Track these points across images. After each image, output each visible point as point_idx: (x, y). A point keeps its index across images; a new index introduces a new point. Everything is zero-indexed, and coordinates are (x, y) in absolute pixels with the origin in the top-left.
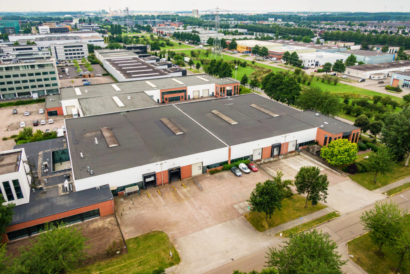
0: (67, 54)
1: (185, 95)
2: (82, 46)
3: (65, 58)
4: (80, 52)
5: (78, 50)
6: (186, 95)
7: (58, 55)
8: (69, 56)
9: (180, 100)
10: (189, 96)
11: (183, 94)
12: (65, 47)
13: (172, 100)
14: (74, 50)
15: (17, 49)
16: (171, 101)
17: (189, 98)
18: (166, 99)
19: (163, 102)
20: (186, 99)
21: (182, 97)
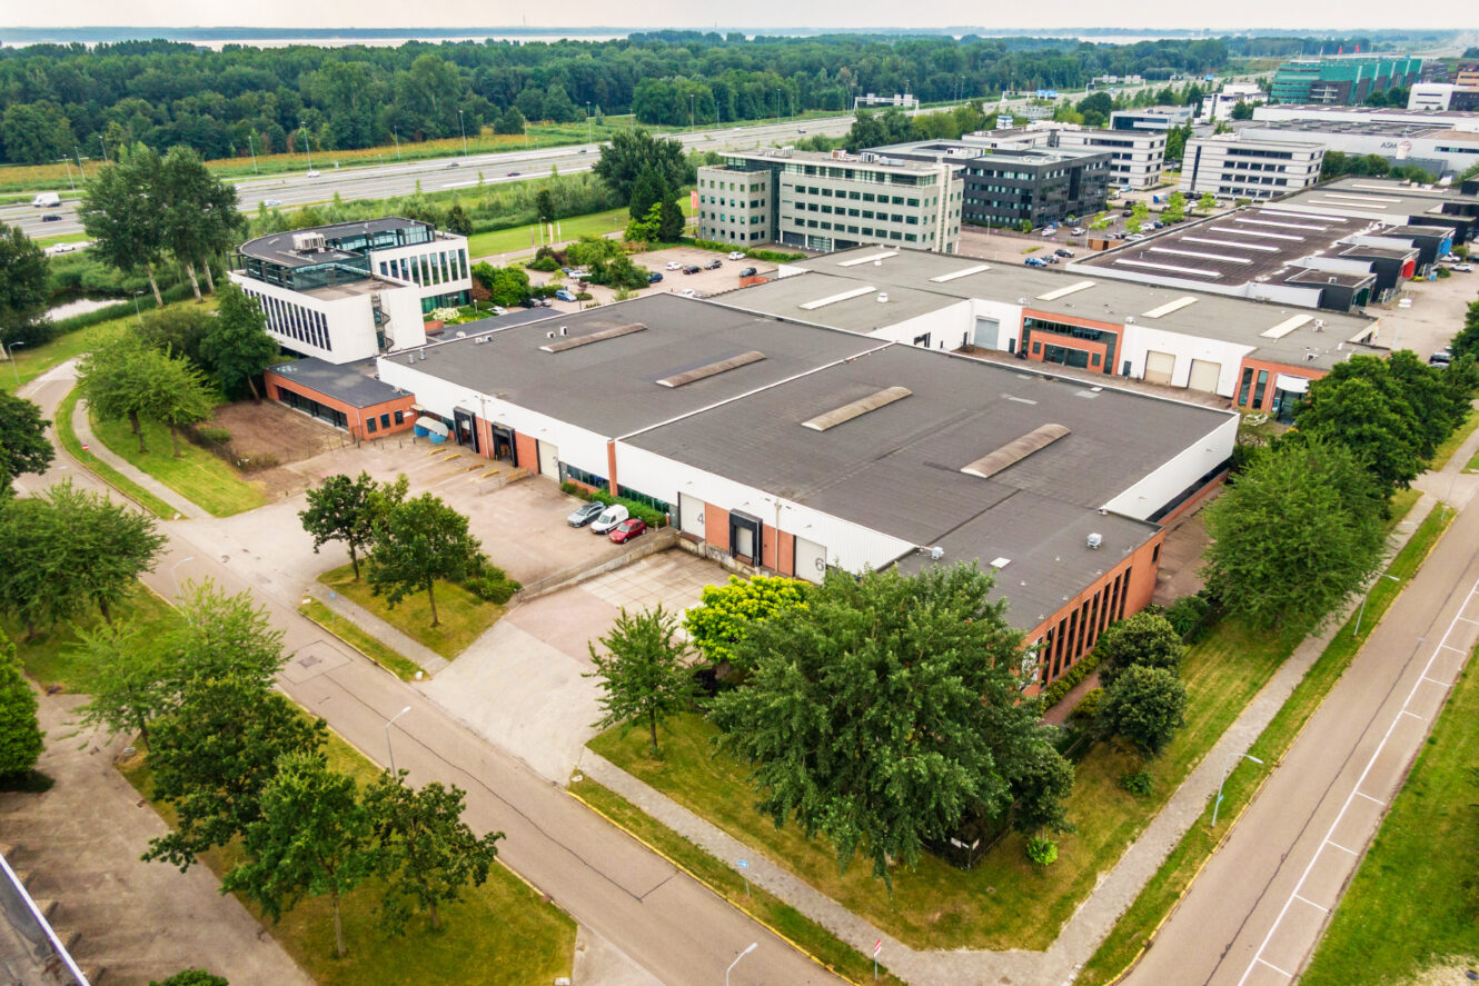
0: (1226, 177)
1: (1107, 356)
2: (1288, 156)
3: (1217, 189)
4: (1275, 175)
5: (1270, 168)
6: (1111, 355)
7: (1199, 175)
8: (1233, 184)
9: (1085, 366)
10: (1128, 365)
11: (1099, 348)
12: (1232, 152)
13: (1055, 356)
14: (1256, 167)
15: (1094, 142)
16: (1053, 360)
17: (1127, 372)
18: (1036, 349)
19: (1022, 355)
20: (1108, 371)
21: (1096, 358)
